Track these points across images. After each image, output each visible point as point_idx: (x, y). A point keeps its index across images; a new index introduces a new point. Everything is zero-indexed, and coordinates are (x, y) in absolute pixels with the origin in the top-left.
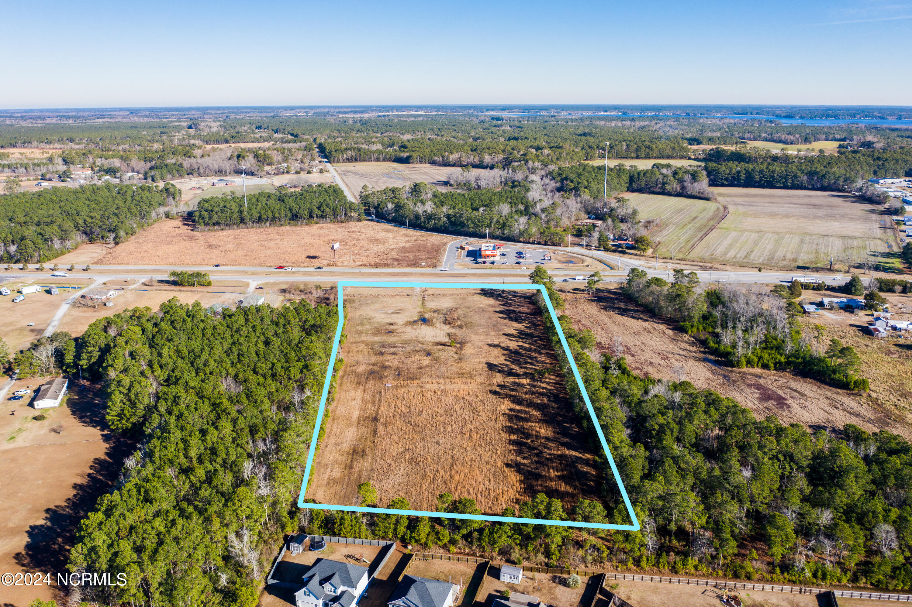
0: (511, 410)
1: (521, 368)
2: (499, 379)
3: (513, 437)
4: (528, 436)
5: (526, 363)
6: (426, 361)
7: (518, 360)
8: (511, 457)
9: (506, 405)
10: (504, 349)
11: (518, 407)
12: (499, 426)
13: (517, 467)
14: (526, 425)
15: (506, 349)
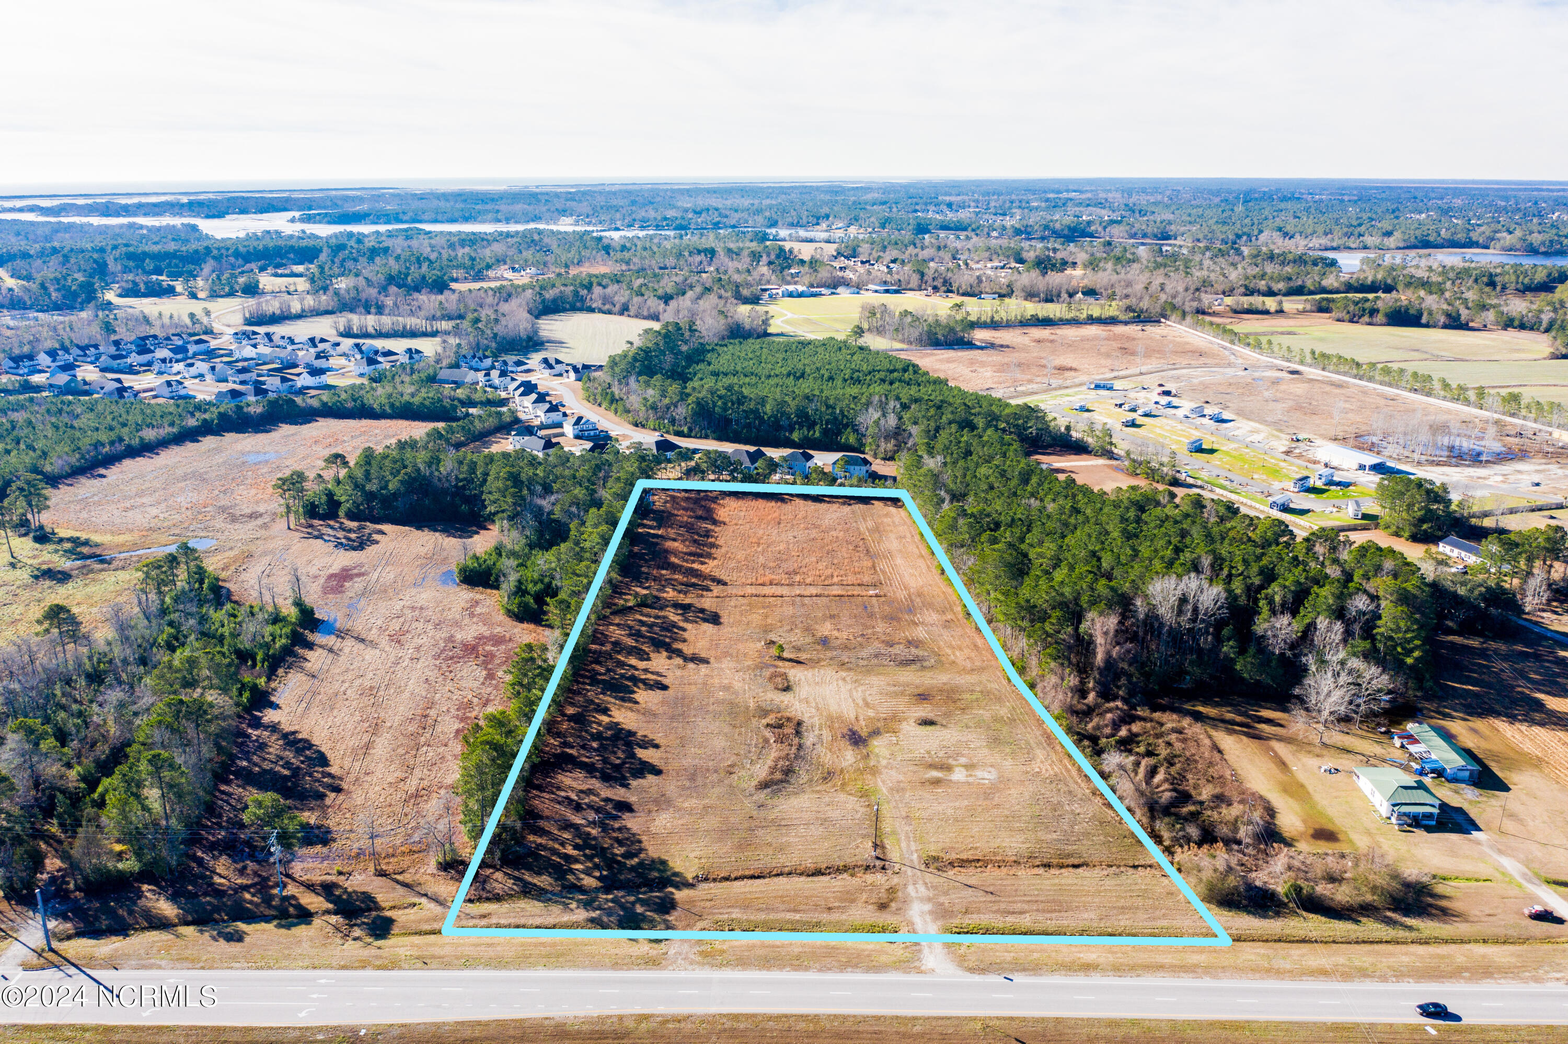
0: (703, 563)
1: (664, 617)
2: (708, 602)
3: (712, 540)
4: (695, 541)
5: (651, 626)
6: (826, 629)
7: (663, 629)
8: (717, 529)
9: (709, 567)
10: (679, 653)
11: (695, 566)
12: (723, 550)
13: (715, 522)
14: (693, 549)
15: (674, 653)
